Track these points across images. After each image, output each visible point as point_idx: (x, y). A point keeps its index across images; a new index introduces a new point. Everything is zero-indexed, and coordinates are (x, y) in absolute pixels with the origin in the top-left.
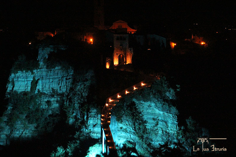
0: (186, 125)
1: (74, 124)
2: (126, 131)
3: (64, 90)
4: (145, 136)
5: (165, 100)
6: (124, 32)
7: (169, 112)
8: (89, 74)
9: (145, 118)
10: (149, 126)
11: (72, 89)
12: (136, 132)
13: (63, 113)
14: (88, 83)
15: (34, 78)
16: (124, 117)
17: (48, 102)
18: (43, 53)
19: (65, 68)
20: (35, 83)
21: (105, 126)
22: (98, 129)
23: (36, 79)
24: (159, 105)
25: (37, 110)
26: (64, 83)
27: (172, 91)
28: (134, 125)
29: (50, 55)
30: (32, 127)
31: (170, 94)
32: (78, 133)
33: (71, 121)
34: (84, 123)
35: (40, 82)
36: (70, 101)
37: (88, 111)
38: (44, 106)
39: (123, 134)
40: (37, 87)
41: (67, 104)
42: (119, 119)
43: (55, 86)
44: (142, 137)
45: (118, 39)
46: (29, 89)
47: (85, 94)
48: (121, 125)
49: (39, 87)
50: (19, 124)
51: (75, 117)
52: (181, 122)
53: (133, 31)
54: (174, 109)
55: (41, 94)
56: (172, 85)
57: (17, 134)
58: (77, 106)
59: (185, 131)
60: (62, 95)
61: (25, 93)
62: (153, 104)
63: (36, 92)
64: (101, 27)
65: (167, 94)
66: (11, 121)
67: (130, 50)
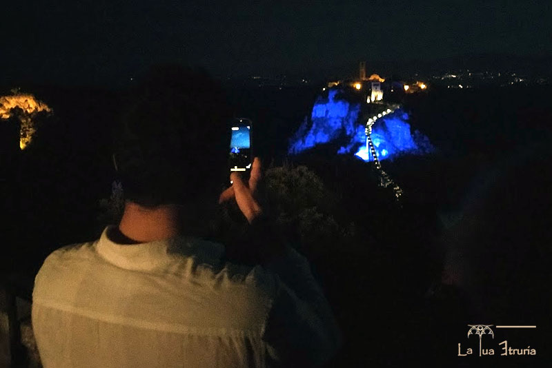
2: (380, 138)
3: (343, 116)
4: (391, 141)
6: (378, 81)
10: (393, 135)
11: (348, 115)
12: (386, 139)
13: (343, 129)
14: (357, 111)
16: (379, 130)
17: (335, 123)
18: (332, 95)
19: (344, 103)
20: (327, 112)
26: (344, 111)
29: (336, 96)
30: (327, 136)
31: (405, 116)
32: (352, 140)
33: (348, 133)
34: (355, 134)
36: (348, 122)
37: (358, 126)
38: (333, 125)
39: (378, 140)
41: (345, 123)
44: (389, 141)
45: (374, 85)
46: (324, 115)
48: (377, 135)
51: (351, 131)
53: (383, 80)
55: (330, 118)
56: (406, 111)
57: (318, 141)
58: (351, 124)
59: (414, 138)
60: (342, 118)
61: (322, 118)
62: (395, 123)
64: (364, 79)
65: (404, 116)
66: (315, 133)
67: (382, 91)
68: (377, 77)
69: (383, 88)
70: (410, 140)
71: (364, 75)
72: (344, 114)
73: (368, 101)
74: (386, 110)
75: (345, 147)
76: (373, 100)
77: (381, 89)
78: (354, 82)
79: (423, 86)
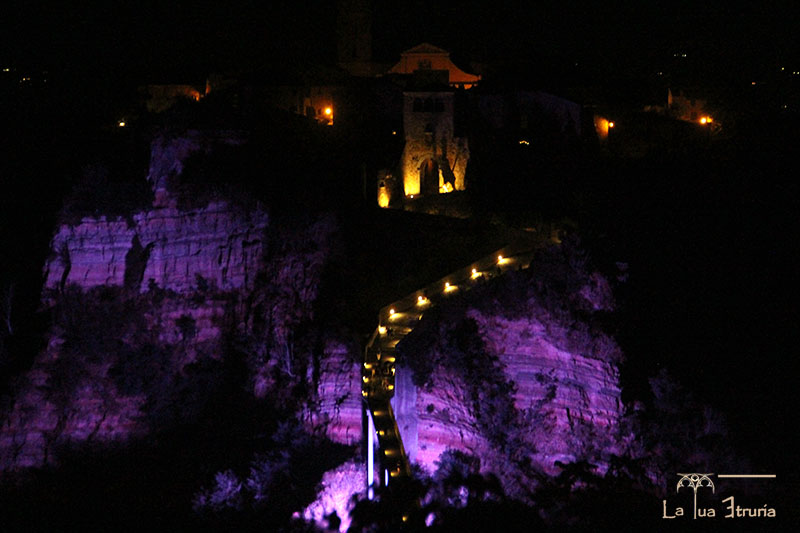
2: (445, 417)
3: (238, 281)
4: (512, 434)
5: (578, 314)
6: (440, 82)
7: (592, 352)
8: (321, 227)
9: (511, 373)
10: (524, 402)
11: (262, 278)
13: (232, 364)
15: (136, 241)
16: (439, 374)
17: (185, 323)
18: (168, 157)
19: (241, 208)
20: (138, 259)
22: (352, 413)
23: (144, 244)
24: (556, 329)
25: (148, 349)
26: (236, 258)
27: (601, 281)
29: (191, 162)
30: (130, 405)
31: (594, 295)
32: (283, 427)
33: (262, 385)
34: (303, 390)
35: (157, 253)
37: (319, 352)
38: (170, 336)
39: (438, 429)
40: (148, 272)
41: (246, 327)
42: (423, 380)
43: (208, 268)
44: (499, 439)
45: (417, 107)
46: (119, 278)
47: (307, 295)
48: (429, 399)
49: (154, 271)
50: (86, 397)
51: (276, 373)
52: (632, 387)
53: (468, 81)
54: (608, 346)
55: (159, 294)
56: (601, 264)
57: (79, 429)
58: (280, 333)
60: (231, 297)
61: (106, 293)
62: (537, 328)
63: (144, 288)
65: (586, 293)
66: (61, 389)
67: (460, 145)
68: (440, 62)
70: (622, 430)
72: (233, 273)
74: (485, 257)
75: (242, 474)
77: (458, 133)
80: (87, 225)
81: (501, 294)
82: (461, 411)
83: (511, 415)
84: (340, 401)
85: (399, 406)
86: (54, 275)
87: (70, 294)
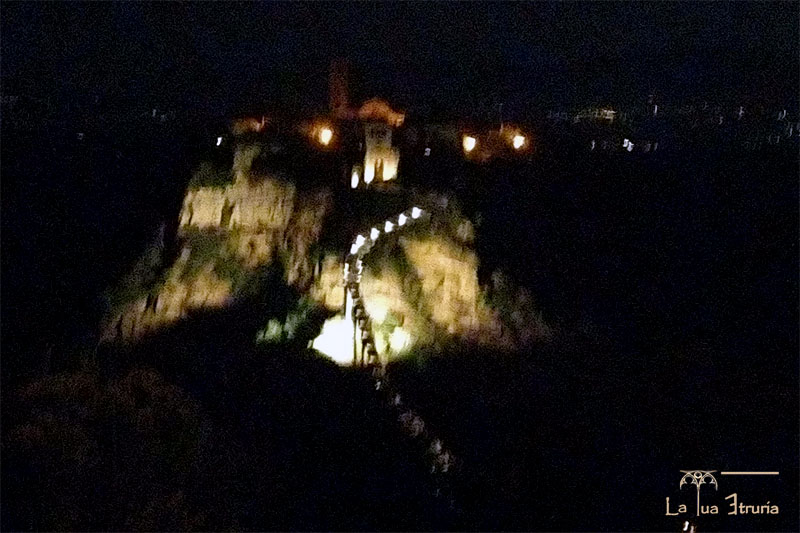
0: (491, 283)
1: (296, 282)
2: (387, 294)
4: (421, 302)
5: (456, 241)
6: (383, 120)
7: (462, 259)
8: (323, 196)
9: (421, 272)
10: (428, 285)
11: (292, 221)
13: (277, 263)
14: (321, 212)
15: (227, 201)
16: (384, 272)
17: (253, 245)
18: (243, 158)
19: (282, 182)
20: (228, 211)
21: (352, 285)
22: (339, 291)
23: (230, 205)
24: (446, 249)
25: (233, 257)
26: (278, 211)
27: (468, 222)
28: (403, 283)
29: (255, 162)
30: (224, 286)
31: (465, 230)
33: (291, 277)
34: (313, 281)
35: (237, 209)
37: (322, 258)
38: (243, 250)
39: (384, 299)
40: (232, 218)
41: (283, 246)
42: (376, 273)
43: (265, 217)
44: (415, 305)
45: (373, 132)
46: (218, 220)
47: (316, 229)
48: (379, 284)
49: (236, 216)
50: (201, 282)
51: (299, 270)
52: (483, 277)
53: (399, 119)
54: (472, 258)
55: (238, 230)
56: (468, 213)
57: (198, 298)
58: (301, 249)
59: (489, 297)
60: (275, 232)
61: (211, 230)
63: (231, 224)
64: (342, 111)
65: (460, 229)
66: (187, 276)
67: (395, 151)
68: (383, 109)
69: (400, 142)
71: (344, 100)
72: (278, 218)
73: (355, 182)
74: (407, 210)
75: (282, 322)
76: (369, 177)
77: (393, 145)
78: (311, 120)
79: (519, 141)
80: (202, 192)
81: (416, 230)
82: (396, 290)
83: (420, 293)
84: (333, 286)
85: (364, 289)
86: (184, 220)
87: (193, 229)
